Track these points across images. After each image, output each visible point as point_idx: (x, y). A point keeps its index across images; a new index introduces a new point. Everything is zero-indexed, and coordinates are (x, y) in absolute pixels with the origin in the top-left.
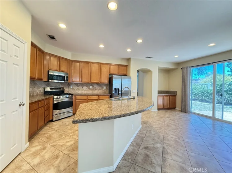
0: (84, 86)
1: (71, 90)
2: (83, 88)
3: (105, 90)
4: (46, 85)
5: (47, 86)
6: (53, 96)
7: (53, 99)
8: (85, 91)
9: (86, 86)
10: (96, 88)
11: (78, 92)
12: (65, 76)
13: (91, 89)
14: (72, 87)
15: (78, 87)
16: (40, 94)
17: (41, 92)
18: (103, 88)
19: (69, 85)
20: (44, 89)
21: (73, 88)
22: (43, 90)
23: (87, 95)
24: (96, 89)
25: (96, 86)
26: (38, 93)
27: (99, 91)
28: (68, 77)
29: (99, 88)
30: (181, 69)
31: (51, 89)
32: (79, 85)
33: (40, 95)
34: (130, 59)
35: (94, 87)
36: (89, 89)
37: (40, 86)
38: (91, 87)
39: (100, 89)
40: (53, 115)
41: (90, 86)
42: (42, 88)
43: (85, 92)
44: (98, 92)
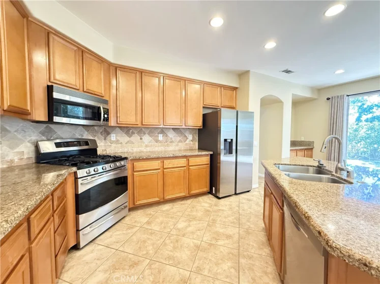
0: (145, 134)
1: (113, 145)
2: (141, 139)
3: (192, 143)
4: (43, 133)
5: (44, 138)
6: (74, 169)
7: (76, 178)
8: (146, 146)
9: (149, 134)
10: (171, 139)
11: (130, 150)
12: (99, 108)
13: (161, 142)
14: (113, 137)
15: (130, 137)
16: (24, 163)
17: (26, 156)
18: (187, 139)
19: (107, 132)
20: (37, 148)
21: (117, 142)
22: (33, 148)
23: (162, 158)
24: (171, 142)
25: (171, 135)
26: (12, 161)
27: (177, 145)
28: (107, 112)
29: (178, 139)
30: (328, 99)
31: (58, 145)
32: (133, 133)
33: (22, 168)
34: (248, 72)
35: (167, 136)
36: (157, 141)
37: (19, 136)
38: (161, 137)
39: (180, 141)
40: (78, 231)
41: (158, 133)
42: (29, 145)
43: (148, 149)
44: (177, 148)
